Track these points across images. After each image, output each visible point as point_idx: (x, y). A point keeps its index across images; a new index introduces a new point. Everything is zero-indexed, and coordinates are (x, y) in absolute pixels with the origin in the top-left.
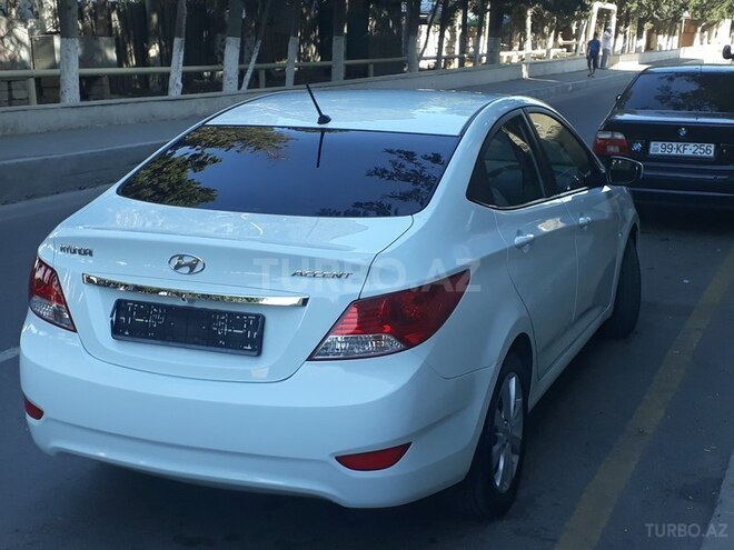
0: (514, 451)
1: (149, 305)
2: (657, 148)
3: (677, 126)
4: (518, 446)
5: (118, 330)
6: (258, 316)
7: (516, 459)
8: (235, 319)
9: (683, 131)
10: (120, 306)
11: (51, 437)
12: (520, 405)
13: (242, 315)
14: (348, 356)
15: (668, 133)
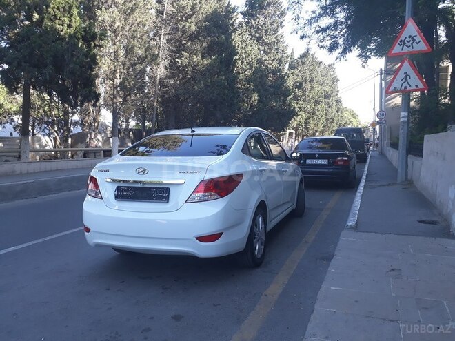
0: (262, 244)
1: (129, 187)
2: (309, 162)
3: (315, 154)
4: (263, 242)
5: (117, 197)
6: (167, 188)
7: (263, 247)
8: (159, 190)
9: (317, 156)
10: (118, 188)
11: (93, 239)
12: (263, 228)
13: (161, 188)
14: (200, 201)
15: (312, 156)
